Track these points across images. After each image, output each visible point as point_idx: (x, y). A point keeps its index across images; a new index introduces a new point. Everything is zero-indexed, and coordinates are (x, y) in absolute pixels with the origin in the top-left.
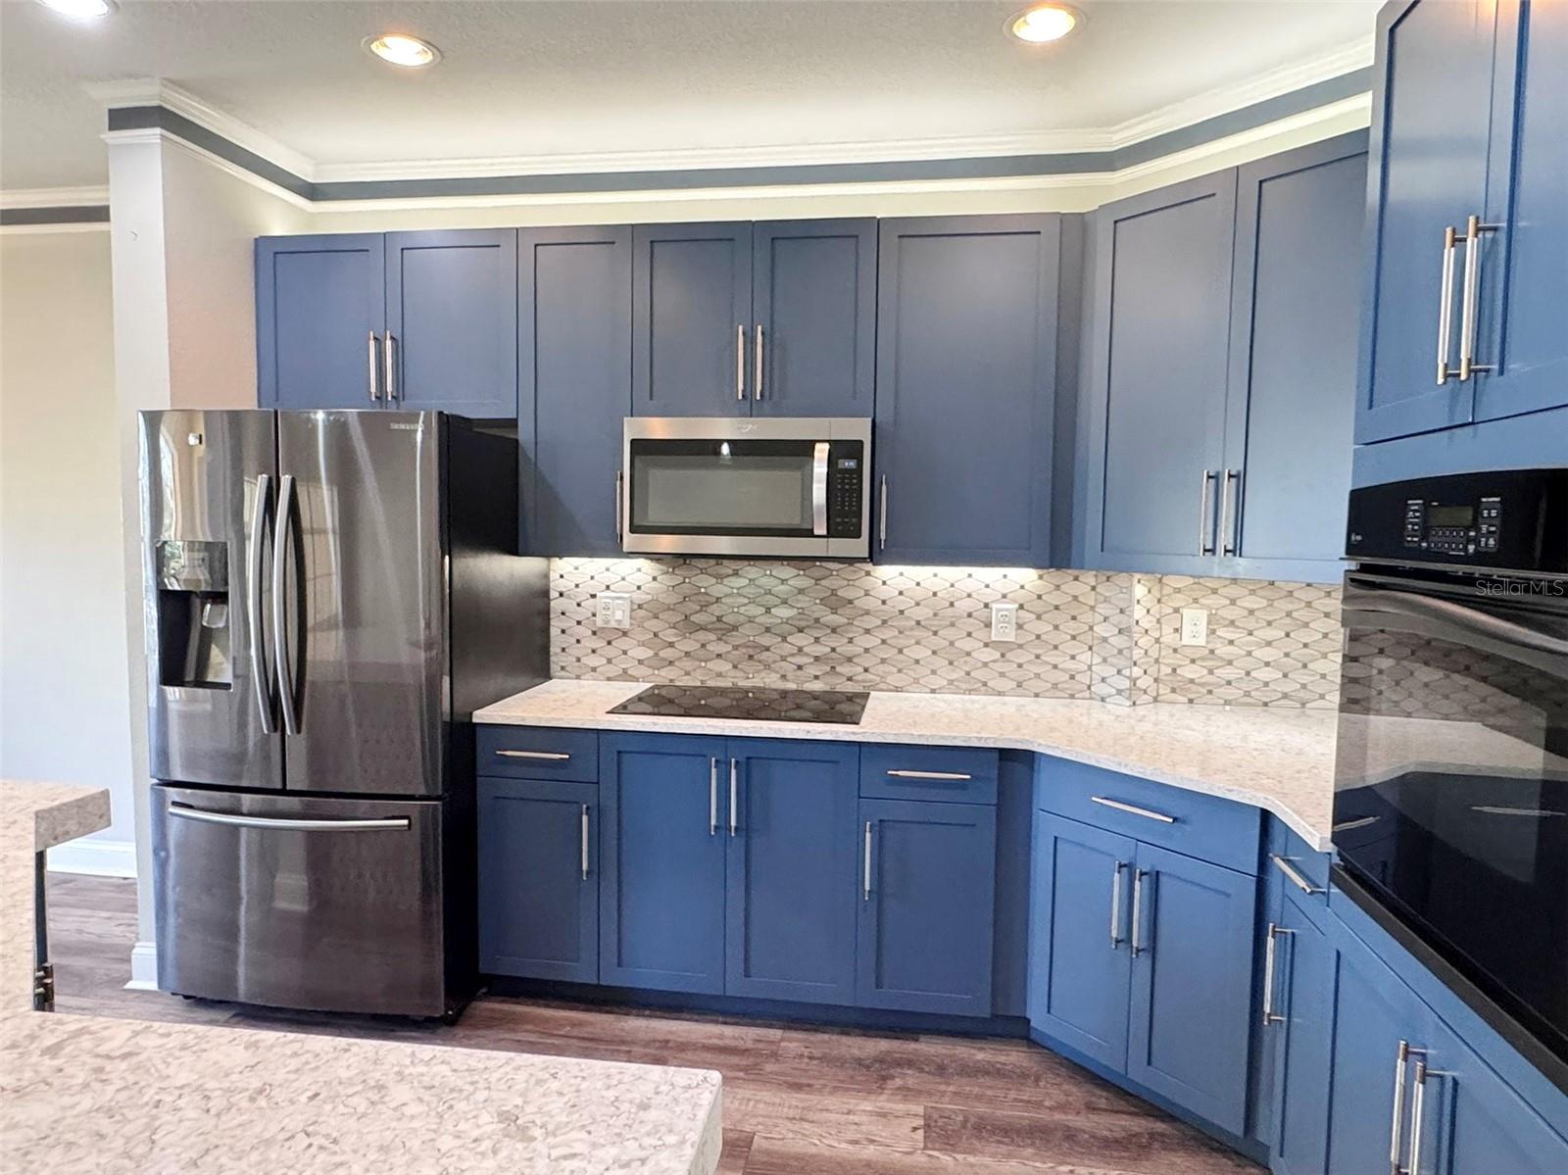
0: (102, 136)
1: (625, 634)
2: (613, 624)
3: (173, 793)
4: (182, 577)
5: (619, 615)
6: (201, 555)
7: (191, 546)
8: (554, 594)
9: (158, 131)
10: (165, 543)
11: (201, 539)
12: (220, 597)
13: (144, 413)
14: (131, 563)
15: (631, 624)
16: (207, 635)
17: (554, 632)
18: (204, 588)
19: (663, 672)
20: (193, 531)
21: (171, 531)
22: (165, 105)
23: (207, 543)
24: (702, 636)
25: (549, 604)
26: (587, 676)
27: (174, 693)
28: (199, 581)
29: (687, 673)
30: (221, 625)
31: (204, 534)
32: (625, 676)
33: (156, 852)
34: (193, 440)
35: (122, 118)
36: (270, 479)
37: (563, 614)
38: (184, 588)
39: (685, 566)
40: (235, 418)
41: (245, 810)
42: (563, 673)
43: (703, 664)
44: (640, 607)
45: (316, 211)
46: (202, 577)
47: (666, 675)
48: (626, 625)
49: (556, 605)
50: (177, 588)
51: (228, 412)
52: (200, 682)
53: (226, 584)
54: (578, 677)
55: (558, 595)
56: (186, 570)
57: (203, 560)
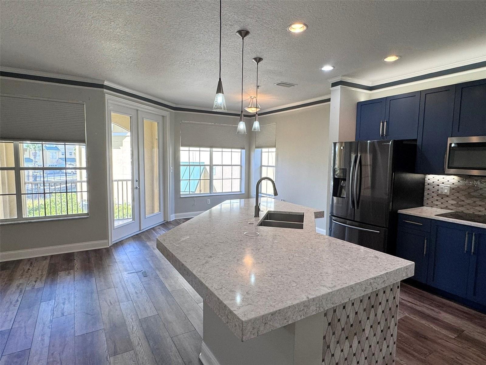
0: (330, 89)
1: (447, 196)
2: (444, 193)
3: (333, 218)
4: (338, 175)
5: (446, 191)
6: (342, 171)
7: (340, 169)
8: (426, 184)
9: (340, 86)
10: (335, 168)
11: (342, 168)
12: (344, 180)
13: (334, 143)
14: (329, 172)
15: (450, 194)
16: (342, 187)
17: (425, 194)
18: (342, 178)
19: (460, 208)
20: (341, 166)
21: (337, 166)
22: (342, 80)
23: (343, 169)
24: (475, 199)
25: (424, 186)
26: (435, 207)
27: (335, 198)
28: (341, 176)
29: (468, 210)
30: (344, 185)
31: (343, 167)
32: (446, 208)
33: (329, 229)
34: (342, 148)
35: (334, 85)
36: (356, 156)
37: (429, 189)
38: (338, 177)
39: (470, 178)
40: (351, 143)
41: (347, 223)
42: (427, 205)
43: (474, 207)
44: (453, 189)
45: (371, 93)
46: (342, 175)
47: (461, 209)
48: (448, 194)
49: (427, 187)
50: (337, 177)
51: (349, 142)
52: (340, 197)
53: (346, 177)
54: (432, 207)
55: (427, 184)
56: (339, 174)
57: (342, 172)
